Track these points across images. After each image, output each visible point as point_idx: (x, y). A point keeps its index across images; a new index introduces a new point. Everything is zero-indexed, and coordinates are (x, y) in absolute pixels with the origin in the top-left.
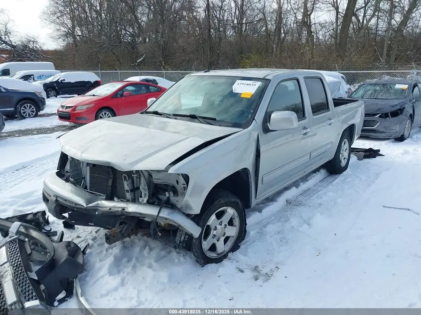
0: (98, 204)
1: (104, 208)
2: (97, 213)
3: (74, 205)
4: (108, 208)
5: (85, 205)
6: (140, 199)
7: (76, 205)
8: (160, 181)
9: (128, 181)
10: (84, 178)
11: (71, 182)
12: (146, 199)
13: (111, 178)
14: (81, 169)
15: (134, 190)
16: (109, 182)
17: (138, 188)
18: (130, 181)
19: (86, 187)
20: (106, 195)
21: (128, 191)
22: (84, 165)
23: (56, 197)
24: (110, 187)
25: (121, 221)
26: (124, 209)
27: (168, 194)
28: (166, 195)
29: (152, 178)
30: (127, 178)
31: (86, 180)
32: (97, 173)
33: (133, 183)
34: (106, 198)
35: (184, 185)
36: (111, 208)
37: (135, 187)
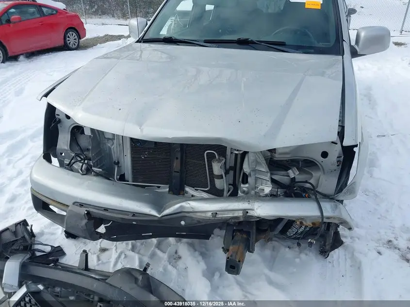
0: (181, 207)
1: (199, 214)
2: (183, 223)
3: (130, 217)
4: (209, 214)
5: (154, 213)
6: (242, 185)
7: (134, 215)
8: (288, 156)
9: (219, 161)
10: (118, 163)
11: (97, 174)
12: (267, 189)
13: (177, 158)
14: (108, 149)
15: (227, 173)
16: (175, 165)
17: (231, 168)
18: (223, 161)
19: (122, 178)
20: (168, 186)
21: (221, 177)
22: (115, 141)
23: (80, 205)
24: (178, 172)
25: (234, 230)
26: (247, 212)
27: (293, 173)
28: (292, 176)
29: (275, 153)
30: (217, 157)
31: (120, 165)
32: (147, 153)
33: (225, 163)
34: (169, 191)
35: (339, 159)
36: (216, 213)
37: (228, 167)
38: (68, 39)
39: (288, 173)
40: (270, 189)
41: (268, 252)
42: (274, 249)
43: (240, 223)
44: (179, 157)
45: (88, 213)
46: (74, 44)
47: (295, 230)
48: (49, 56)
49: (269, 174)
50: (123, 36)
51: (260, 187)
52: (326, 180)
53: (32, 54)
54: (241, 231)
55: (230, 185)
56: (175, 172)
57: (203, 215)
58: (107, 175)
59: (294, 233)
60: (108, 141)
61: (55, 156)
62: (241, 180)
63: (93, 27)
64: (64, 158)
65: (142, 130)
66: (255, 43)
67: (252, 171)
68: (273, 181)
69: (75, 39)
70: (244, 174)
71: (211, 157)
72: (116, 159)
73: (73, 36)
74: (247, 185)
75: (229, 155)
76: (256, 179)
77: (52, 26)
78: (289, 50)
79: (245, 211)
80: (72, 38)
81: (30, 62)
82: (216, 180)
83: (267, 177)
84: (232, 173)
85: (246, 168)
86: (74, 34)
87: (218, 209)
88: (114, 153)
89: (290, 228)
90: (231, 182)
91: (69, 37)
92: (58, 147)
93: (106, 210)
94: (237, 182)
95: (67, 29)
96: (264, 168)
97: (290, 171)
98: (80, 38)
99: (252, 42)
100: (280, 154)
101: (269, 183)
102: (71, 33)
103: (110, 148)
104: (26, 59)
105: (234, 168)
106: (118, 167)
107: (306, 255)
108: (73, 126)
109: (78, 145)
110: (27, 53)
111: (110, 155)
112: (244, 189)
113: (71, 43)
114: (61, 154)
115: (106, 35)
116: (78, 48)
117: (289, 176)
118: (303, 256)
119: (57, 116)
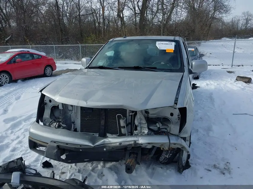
0: (104, 141)
1: (113, 144)
2: (105, 149)
3: (79, 147)
4: (118, 144)
5: (92, 145)
6: (135, 131)
7: (81, 146)
8: (155, 115)
9: (123, 119)
10: (74, 122)
11: (64, 128)
12: (146, 131)
13: (103, 119)
14: (69, 116)
15: (127, 125)
16: (102, 122)
17: (129, 123)
18: (125, 119)
19: (75, 130)
20: (98, 133)
21: (124, 127)
22: (73, 111)
23: (54, 142)
24: (103, 126)
25: (130, 152)
26: (136, 142)
27: (159, 125)
28: (158, 126)
29: (149, 114)
30: (122, 117)
31: (75, 124)
32: (88, 117)
33: (126, 120)
34: (99, 136)
35: (178, 116)
36: (121, 143)
37: (128, 123)
38: (46, 71)
39: (157, 125)
40: (147, 131)
41: (150, 170)
42: (153, 169)
43: (133, 148)
44: (104, 118)
45: (58, 146)
46: (49, 74)
47: (163, 157)
48: (35, 80)
49: (147, 124)
50: (77, 69)
51: (143, 131)
52: (174, 128)
53: (25, 79)
54: (133, 153)
55: (129, 132)
56: (102, 126)
57: (115, 144)
58: (68, 128)
59: (163, 159)
60: (70, 111)
61: (42, 121)
62: (134, 129)
63: (60, 65)
64: (46, 122)
65: (87, 103)
66: (142, 68)
67: (139, 123)
68: (149, 129)
69: (50, 71)
70: (136, 125)
71: (119, 118)
72: (73, 120)
73: (49, 69)
74: (137, 131)
75: (128, 117)
76: (141, 127)
77: (38, 65)
78: (158, 71)
79: (135, 141)
80: (48, 70)
81: (24, 83)
82: (122, 129)
83: (146, 125)
84: (130, 126)
85: (136, 123)
86: (50, 68)
87: (122, 141)
88: (72, 117)
89: (161, 156)
90: (130, 131)
91: (47, 70)
92: (44, 117)
93: (67, 144)
94: (132, 131)
95: (46, 66)
96: (144, 121)
97: (157, 124)
98: (53, 70)
99: (141, 68)
100: (151, 114)
101: (147, 129)
102: (48, 68)
103: (70, 115)
104: (22, 82)
105: (130, 123)
106: (74, 124)
107: (170, 171)
108: (52, 106)
109: (54, 116)
110: (23, 79)
111: (70, 119)
112: (135, 133)
113: (48, 74)
114: (45, 120)
115: (67, 69)
116: (52, 75)
117: (157, 127)
118: (168, 171)
119: (45, 101)
